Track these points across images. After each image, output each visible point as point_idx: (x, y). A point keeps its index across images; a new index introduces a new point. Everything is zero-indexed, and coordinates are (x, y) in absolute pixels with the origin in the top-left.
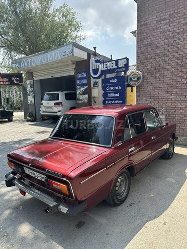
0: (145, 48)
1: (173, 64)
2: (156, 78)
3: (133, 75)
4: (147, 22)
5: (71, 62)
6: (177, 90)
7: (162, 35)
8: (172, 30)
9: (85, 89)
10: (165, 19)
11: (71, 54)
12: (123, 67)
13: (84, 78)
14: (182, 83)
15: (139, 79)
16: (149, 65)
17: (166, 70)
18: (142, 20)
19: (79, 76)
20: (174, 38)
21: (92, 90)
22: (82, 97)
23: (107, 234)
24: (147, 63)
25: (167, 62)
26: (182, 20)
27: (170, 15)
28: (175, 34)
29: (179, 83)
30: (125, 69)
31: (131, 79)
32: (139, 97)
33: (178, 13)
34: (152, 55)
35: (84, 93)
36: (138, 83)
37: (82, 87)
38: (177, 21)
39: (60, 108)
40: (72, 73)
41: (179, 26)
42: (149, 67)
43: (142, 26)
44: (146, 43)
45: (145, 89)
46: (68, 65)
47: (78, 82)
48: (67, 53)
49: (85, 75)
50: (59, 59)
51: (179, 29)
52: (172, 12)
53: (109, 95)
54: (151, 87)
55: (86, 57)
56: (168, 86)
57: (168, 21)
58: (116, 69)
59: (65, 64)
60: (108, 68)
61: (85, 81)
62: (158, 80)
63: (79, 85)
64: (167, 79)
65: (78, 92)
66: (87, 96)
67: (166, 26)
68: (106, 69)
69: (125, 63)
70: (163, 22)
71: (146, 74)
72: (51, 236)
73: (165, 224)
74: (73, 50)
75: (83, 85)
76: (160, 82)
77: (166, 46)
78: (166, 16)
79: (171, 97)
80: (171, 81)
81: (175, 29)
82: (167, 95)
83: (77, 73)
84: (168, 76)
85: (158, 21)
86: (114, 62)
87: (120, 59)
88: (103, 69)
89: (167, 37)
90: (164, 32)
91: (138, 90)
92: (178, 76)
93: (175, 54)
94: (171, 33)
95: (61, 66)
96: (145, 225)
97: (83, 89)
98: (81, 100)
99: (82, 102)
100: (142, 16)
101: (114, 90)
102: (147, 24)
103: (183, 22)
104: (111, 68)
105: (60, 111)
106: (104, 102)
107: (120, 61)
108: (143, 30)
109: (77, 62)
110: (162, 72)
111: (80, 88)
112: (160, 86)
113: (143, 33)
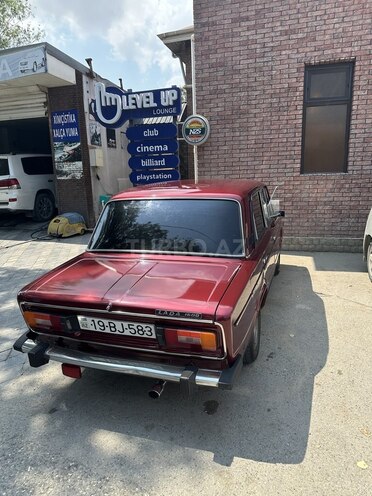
0: (212, 70)
1: (264, 106)
2: (233, 130)
3: (192, 123)
4: (214, 18)
5: (36, 88)
6: (271, 154)
7: (242, 48)
8: (262, 41)
9: (74, 149)
10: (247, 19)
11: (42, 70)
12: (169, 106)
13: (70, 125)
14: (280, 140)
15: (203, 131)
16: (220, 105)
17: (252, 115)
18: (204, 15)
19: (58, 120)
20: (263, 57)
21: (91, 151)
22: (66, 167)
23: (269, 410)
24: (217, 101)
25: (253, 102)
26: (278, 24)
27: (258, 12)
28: (266, 50)
29: (274, 141)
30: (174, 110)
31: (188, 131)
32: (203, 166)
33: (271, 10)
34: (225, 87)
35: (73, 158)
36: (202, 140)
37: (66, 144)
38: (270, 25)
39: (13, 193)
40: (40, 113)
41: (273, 34)
42: (220, 109)
43: (203, 25)
44: (214, 60)
45: (214, 152)
46: (30, 94)
47: (56, 134)
48: (30, 66)
49: (72, 119)
50: (8, 79)
51: (272, 42)
52: (260, 7)
53: (144, 163)
54: (226, 147)
55: (73, 80)
56: (255, 146)
57: (253, 23)
58: (155, 108)
59: (21, 91)
60: (139, 106)
61: (74, 132)
62: (238, 134)
63: (58, 139)
64: (253, 133)
65: (57, 156)
66: (79, 164)
67: (250, 33)
68: (134, 107)
69: (175, 97)
70: (243, 24)
71: (215, 122)
72: (172, 439)
73: (340, 373)
74: (45, 60)
75: (68, 140)
76: (242, 138)
77: (250, 71)
78: (249, 14)
79: (262, 167)
80: (261, 137)
81: (266, 40)
82: (255, 163)
83: (53, 115)
84: (255, 128)
85: (234, 21)
86: (151, 95)
87: (164, 90)
88: (125, 107)
89: (252, 55)
90: (246, 43)
91: (201, 153)
92: (272, 127)
93: (266, 87)
94: (259, 46)
95: (8, 96)
96: (316, 382)
97: (68, 149)
98: (66, 174)
99: (69, 177)
100: (203, 6)
101: (154, 152)
102: (214, 24)
103: (280, 28)
104: (146, 106)
105: (14, 200)
106: (133, 178)
107: (163, 93)
108: (206, 34)
109: (50, 89)
110: (245, 120)
111: (61, 148)
112: (242, 147)
113: (207, 40)
